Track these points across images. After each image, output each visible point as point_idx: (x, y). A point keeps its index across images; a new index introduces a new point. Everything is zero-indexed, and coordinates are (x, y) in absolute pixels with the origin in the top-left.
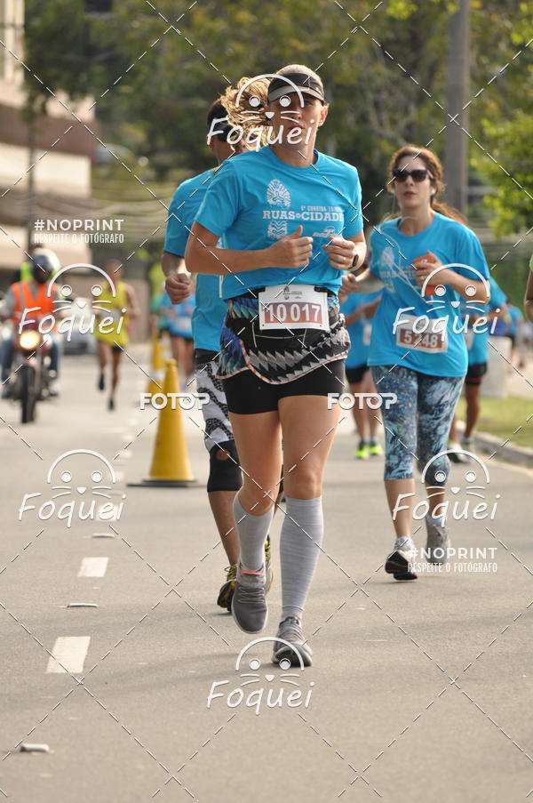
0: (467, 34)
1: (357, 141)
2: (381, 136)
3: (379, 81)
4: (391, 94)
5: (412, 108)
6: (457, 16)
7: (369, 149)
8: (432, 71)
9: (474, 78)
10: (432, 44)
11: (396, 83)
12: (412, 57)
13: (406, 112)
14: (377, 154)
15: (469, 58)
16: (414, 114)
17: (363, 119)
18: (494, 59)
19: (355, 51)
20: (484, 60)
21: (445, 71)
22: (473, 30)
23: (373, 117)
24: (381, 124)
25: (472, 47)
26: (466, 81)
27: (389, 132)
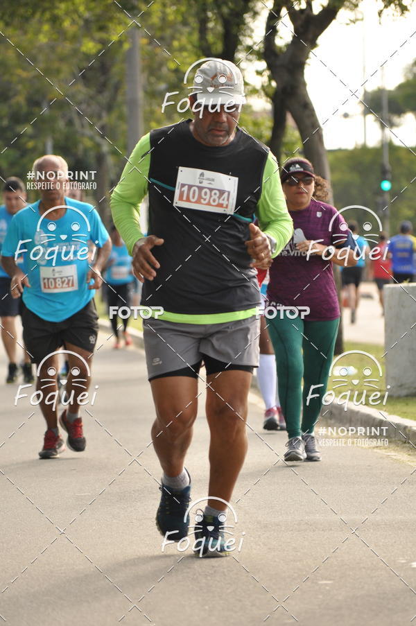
0: (139, 62)
1: (67, 138)
2: (83, 135)
3: (80, 97)
4: (89, 105)
5: (104, 114)
6: (131, 51)
7: (76, 145)
8: (117, 88)
9: (146, 92)
10: (115, 69)
11: (92, 98)
12: (102, 79)
13: (100, 117)
14: (81, 147)
15: (141, 78)
16: (105, 119)
17: (70, 123)
18: (159, 79)
19: (62, 76)
20: (153, 79)
21: (126, 87)
22: (143, 60)
23: (77, 122)
24: (83, 126)
25: (143, 71)
26: (140, 94)
27: (88, 132)
